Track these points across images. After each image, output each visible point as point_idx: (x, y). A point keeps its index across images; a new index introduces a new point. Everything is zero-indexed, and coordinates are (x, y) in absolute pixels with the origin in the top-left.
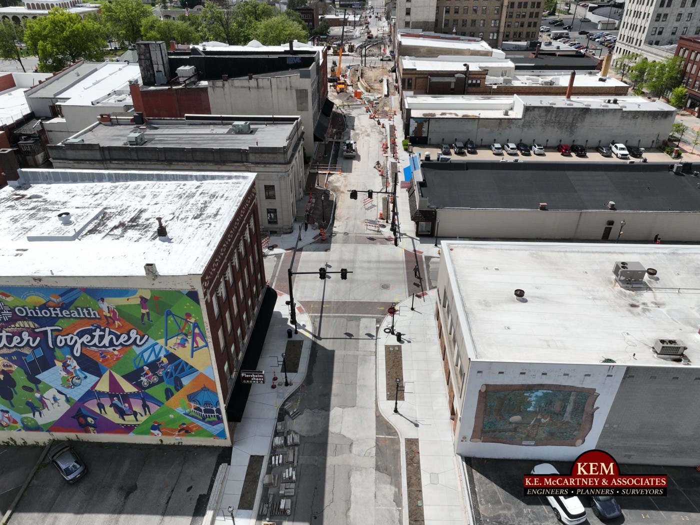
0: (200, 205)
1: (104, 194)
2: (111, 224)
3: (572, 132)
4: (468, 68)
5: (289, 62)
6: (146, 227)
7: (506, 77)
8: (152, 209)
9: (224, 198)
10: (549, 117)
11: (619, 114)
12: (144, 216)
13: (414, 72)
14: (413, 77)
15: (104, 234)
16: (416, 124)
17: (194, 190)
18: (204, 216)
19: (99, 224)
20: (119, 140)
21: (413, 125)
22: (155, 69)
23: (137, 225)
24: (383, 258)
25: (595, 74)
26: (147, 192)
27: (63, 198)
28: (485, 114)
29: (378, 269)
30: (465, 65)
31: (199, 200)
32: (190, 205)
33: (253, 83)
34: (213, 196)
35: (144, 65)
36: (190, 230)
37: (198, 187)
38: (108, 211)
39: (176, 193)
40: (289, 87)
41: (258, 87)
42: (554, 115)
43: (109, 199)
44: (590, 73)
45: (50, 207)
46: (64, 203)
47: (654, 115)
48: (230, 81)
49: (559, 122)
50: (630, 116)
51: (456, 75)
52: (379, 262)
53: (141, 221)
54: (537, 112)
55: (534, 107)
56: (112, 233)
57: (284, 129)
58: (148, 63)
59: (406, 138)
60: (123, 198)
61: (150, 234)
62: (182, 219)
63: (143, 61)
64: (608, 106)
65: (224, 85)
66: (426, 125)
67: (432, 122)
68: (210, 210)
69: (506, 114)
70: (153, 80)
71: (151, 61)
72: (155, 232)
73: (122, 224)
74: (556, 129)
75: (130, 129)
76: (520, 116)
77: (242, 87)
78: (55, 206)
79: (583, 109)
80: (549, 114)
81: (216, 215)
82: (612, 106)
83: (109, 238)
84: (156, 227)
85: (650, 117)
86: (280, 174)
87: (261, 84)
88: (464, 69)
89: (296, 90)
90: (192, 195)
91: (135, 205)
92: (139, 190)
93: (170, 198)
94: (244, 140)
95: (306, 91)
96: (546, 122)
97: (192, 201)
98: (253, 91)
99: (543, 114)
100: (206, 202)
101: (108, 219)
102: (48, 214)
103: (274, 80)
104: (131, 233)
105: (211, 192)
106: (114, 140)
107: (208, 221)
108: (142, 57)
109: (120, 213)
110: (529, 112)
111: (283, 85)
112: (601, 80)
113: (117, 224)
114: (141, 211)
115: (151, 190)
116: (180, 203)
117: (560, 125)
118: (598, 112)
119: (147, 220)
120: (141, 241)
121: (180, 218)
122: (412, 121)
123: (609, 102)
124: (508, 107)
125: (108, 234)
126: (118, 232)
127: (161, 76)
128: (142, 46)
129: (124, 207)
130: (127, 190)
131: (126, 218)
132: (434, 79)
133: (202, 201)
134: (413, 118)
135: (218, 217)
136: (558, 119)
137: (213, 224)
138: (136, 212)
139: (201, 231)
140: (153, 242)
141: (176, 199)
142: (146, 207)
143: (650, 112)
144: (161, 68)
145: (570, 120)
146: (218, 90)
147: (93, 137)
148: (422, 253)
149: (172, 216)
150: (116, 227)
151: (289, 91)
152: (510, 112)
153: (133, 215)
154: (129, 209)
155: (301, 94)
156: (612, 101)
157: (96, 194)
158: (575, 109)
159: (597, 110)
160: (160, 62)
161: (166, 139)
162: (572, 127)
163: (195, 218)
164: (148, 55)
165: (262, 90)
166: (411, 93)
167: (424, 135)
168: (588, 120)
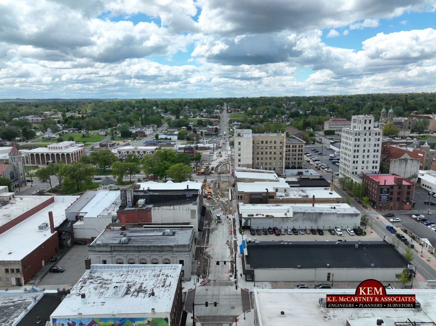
0: (163, 281)
1: (124, 275)
2: (132, 290)
3: (316, 223)
4: (268, 191)
5: (187, 196)
6: (145, 291)
7: (286, 193)
8: (145, 282)
9: (171, 277)
10: (305, 217)
11: (336, 215)
12: (144, 286)
13: (243, 193)
14: (243, 195)
15: (131, 295)
16: (245, 221)
17: (159, 273)
18: (165, 286)
19: (128, 290)
20: (116, 240)
21: (243, 221)
22: (128, 201)
23: (142, 290)
24: (231, 293)
25: (328, 189)
26: (141, 274)
27: (110, 277)
28: (276, 215)
29: (229, 299)
30: (266, 189)
31: (162, 277)
32: (159, 281)
33: (172, 207)
34: (167, 276)
35: (123, 199)
36: (162, 292)
37: (160, 271)
38: (129, 284)
39: (152, 275)
40: (187, 209)
41: (174, 209)
42: (307, 216)
43: (128, 278)
44: (326, 189)
45: (106, 282)
46: (111, 280)
47: (351, 215)
48: (162, 207)
49: (310, 219)
50: (341, 216)
51: (263, 195)
52: (229, 295)
53: (143, 288)
54: (299, 215)
55: (298, 213)
56: (133, 294)
57: (187, 232)
58: (125, 198)
59: (240, 227)
60: (133, 277)
61: (148, 294)
62: (158, 287)
63: (123, 198)
64: (331, 211)
65: (159, 208)
66: (249, 221)
67: (252, 219)
68: (167, 283)
69: (286, 214)
70: (126, 205)
71: (126, 198)
72: (149, 294)
73: (136, 291)
74: (309, 222)
75: (119, 233)
76: (292, 216)
77: (167, 209)
78: (108, 282)
79: (319, 213)
80: (305, 215)
81: (170, 285)
82: (333, 211)
83: (133, 297)
84: (149, 292)
85: (350, 216)
86: (186, 256)
87: (175, 208)
88: (266, 191)
89: (191, 210)
90: (159, 276)
91: (139, 281)
92: (138, 273)
93: (151, 277)
94: (170, 239)
95: (195, 210)
96: (304, 219)
97: (160, 278)
98: (172, 211)
99: (302, 215)
100: (165, 279)
101: (130, 287)
102: (107, 286)
103: (181, 206)
104: (140, 294)
105: (166, 274)
106: (114, 240)
107: (167, 288)
108: (123, 196)
109: (134, 285)
110: (295, 215)
111: (185, 208)
112: (330, 193)
113: (134, 290)
114: (142, 284)
115: (143, 273)
116: (155, 279)
117: (310, 220)
118: (327, 214)
119: (145, 288)
120: (145, 297)
121: (157, 286)
122: (243, 219)
123: (332, 208)
124: (287, 211)
125: (132, 295)
126: (136, 293)
127: (130, 204)
128: (123, 192)
129: (134, 282)
130: (133, 273)
131: (137, 287)
132: (253, 197)
133: (163, 279)
134: (243, 218)
135: (171, 286)
136: (309, 217)
137: (170, 289)
138: (140, 284)
139: (166, 293)
140: (150, 298)
141: (153, 277)
142: (143, 282)
143: (349, 214)
144: (130, 200)
145: (314, 218)
146: (156, 211)
147: (104, 238)
148: (248, 290)
149: (153, 286)
150: (134, 292)
151: (187, 210)
152: (288, 213)
153: (139, 285)
154: (137, 283)
155: (193, 212)
156: (333, 207)
157: (122, 275)
158: (316, 213)
159: (326, 213)
160: (130, 198)
161: (137, 239)
162: (316, 221)
163: (163, 287)
164: (125, 195)
165: (175, 210)
166: (242, 203)
167: (249, 225)
168: (323, 218)
